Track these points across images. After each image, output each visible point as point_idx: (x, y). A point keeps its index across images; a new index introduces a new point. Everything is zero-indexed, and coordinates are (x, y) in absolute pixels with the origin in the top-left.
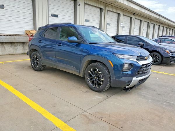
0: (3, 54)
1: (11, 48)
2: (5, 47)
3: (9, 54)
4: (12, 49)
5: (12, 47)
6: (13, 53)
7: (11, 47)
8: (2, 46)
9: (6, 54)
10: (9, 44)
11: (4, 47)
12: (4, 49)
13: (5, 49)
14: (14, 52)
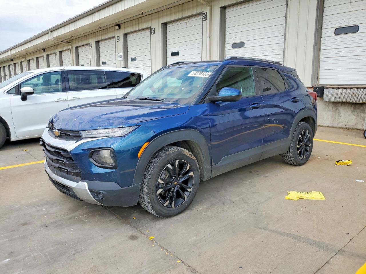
0: (334, 126)
1: (352, 115)
2: (339, 112)
3: (346, 127)
4: (355, 117)
5: (356, 113)
6: (355, 127)
7: (352, 112)
8: (334, 109)
9: (339, 126)
10: (350, 107)
11: (337, 111)
12: (337, 114)
13: (339, 116)
14: (359, 124)
